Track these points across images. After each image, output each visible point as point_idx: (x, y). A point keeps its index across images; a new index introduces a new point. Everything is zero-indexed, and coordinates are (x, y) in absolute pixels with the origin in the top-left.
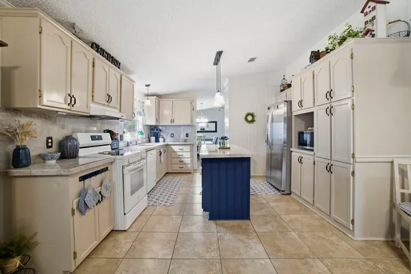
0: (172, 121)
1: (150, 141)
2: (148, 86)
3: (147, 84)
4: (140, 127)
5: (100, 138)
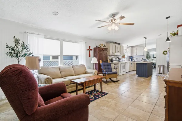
0: (137, 54)
1: (129, 60)
4: (126, 56)
5: (116, 59)
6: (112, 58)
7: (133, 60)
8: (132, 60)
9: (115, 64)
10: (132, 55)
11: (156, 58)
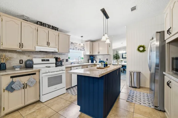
0: (99, 53)
1: (89, 62)
2: (82, 37)
3: (82, 36)
5: (48, 60)
6: (29, 58)
7: (95, 62)
8: (92, 62)
9: (12, 77)
10: (91, 54)
11: (126, 58)
